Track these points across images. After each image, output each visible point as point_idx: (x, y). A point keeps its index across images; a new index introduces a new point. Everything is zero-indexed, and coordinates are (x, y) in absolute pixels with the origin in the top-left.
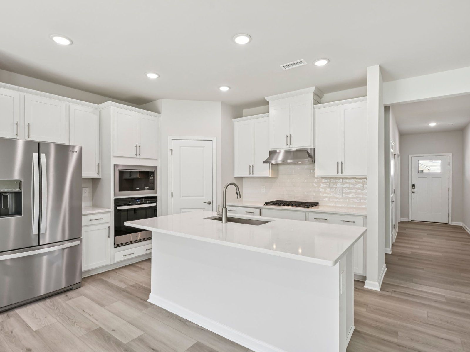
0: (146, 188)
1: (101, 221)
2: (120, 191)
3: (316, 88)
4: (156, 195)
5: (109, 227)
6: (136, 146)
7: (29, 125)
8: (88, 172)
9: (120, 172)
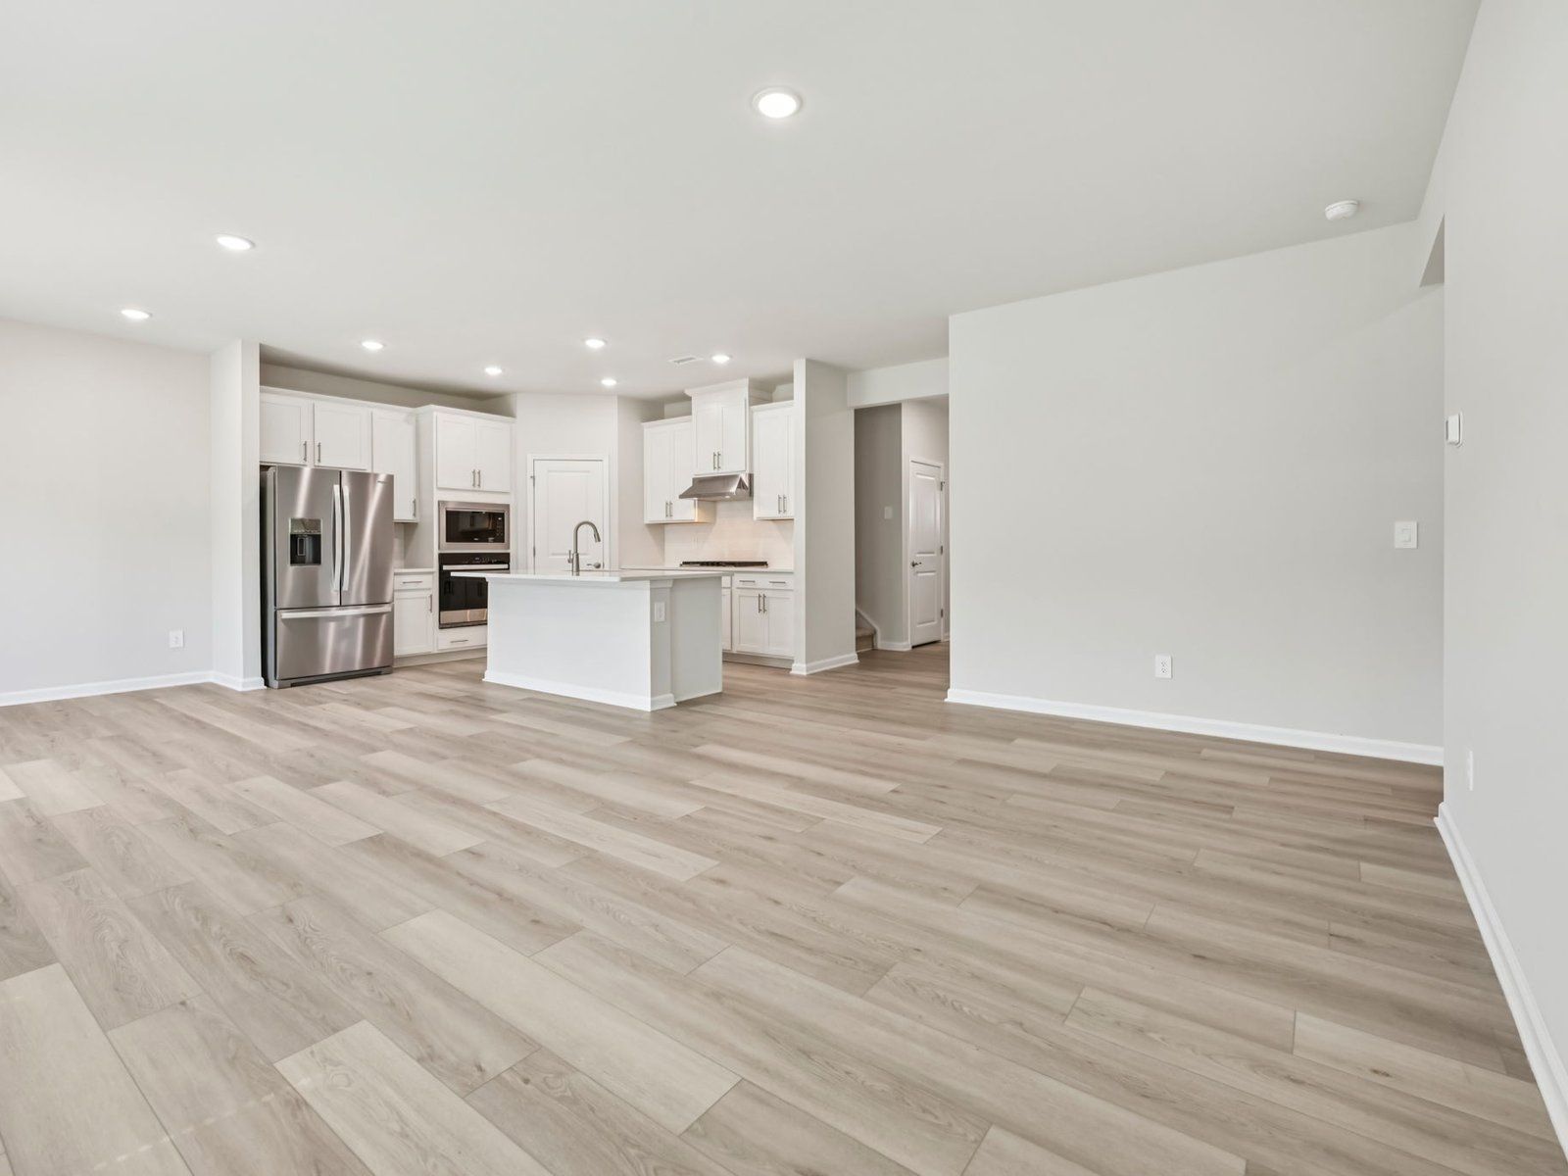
0: (490, 539)
1: (420, 586)
2: (447, 541)
3: (750, 381)
4: (508, 551)
5: (431, 596)
6: (474, 472)
7: (319, 446)
8: (402, 512)
9: (447, 512)
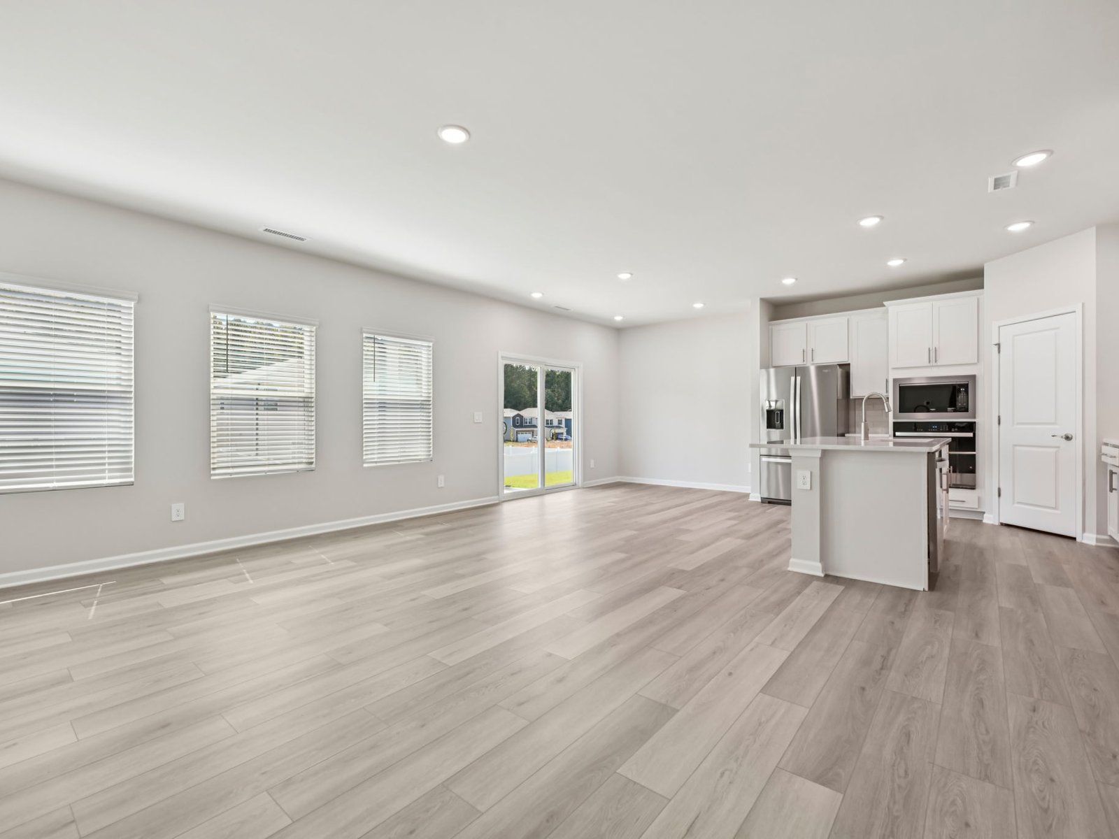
0: (950, 409)
2: (901, 412)
4: (973, 420)
6: (929, 350)
7: (812, 350)
9: (900, 387)
